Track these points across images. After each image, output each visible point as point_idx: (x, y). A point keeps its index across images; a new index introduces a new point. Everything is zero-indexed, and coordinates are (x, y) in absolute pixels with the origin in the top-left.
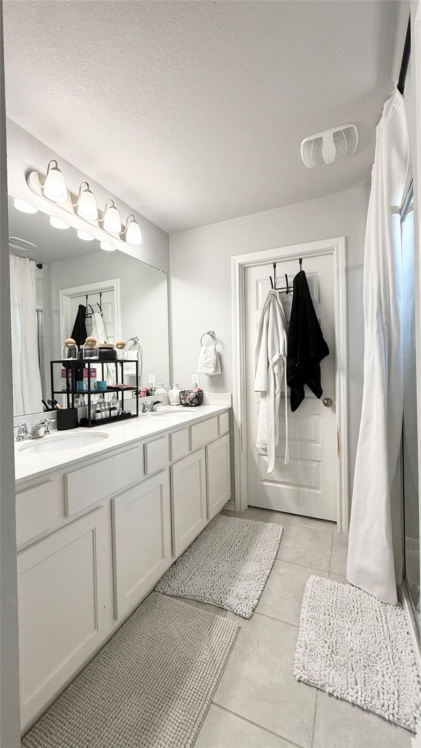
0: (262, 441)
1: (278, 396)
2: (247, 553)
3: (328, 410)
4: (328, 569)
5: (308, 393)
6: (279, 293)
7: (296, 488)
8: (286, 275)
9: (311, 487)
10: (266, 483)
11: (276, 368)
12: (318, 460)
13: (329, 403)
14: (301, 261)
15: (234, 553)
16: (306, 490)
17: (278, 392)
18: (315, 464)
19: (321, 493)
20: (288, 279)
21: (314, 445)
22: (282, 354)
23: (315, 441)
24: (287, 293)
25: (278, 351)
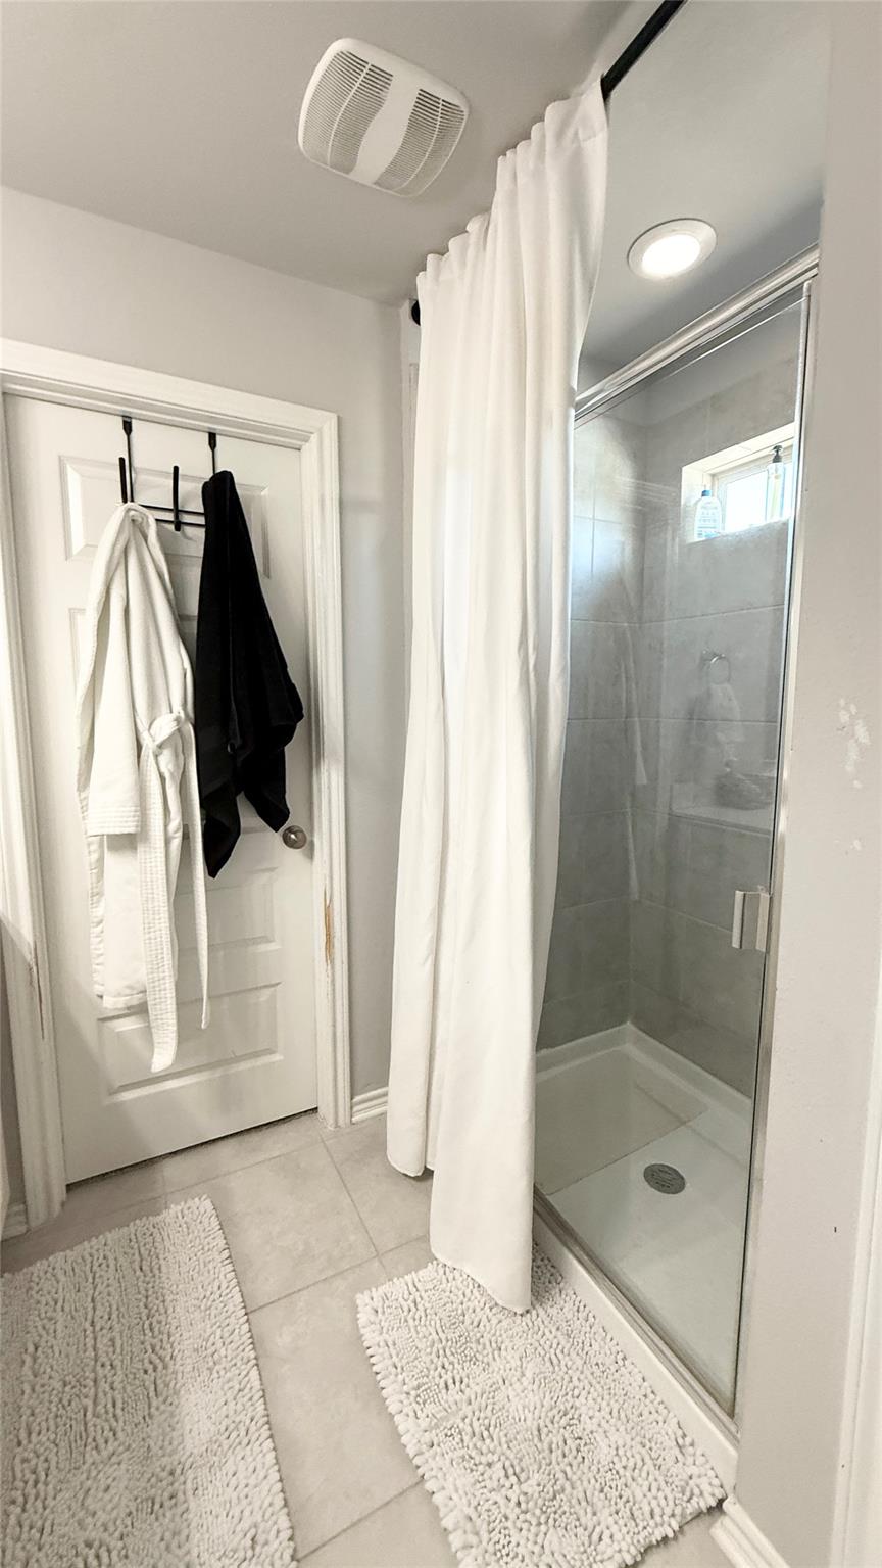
0: (130, 987)
1: (176, 843)
2: (160, 1366)
3: (294, 855)
4: (372, 1249)
5: (249, 818)
6: (157, 520)
7: (218, 1073)
8: (176, 469)
9: (256, 1055)
10: (127, 1096)
11: (166, 759)
12: (273, 982)
13: (297, 840)
14: (212, 438)
15: (119, 1404)
16: (243, 1066)
17: (175, 832)
18: (265, 995)
19: (282, 1058)
20: (180, 483)
21: (263, 948)
22: (182, 715)
23: (267, 940)
24: (177, 528)
25: (165, 708)
